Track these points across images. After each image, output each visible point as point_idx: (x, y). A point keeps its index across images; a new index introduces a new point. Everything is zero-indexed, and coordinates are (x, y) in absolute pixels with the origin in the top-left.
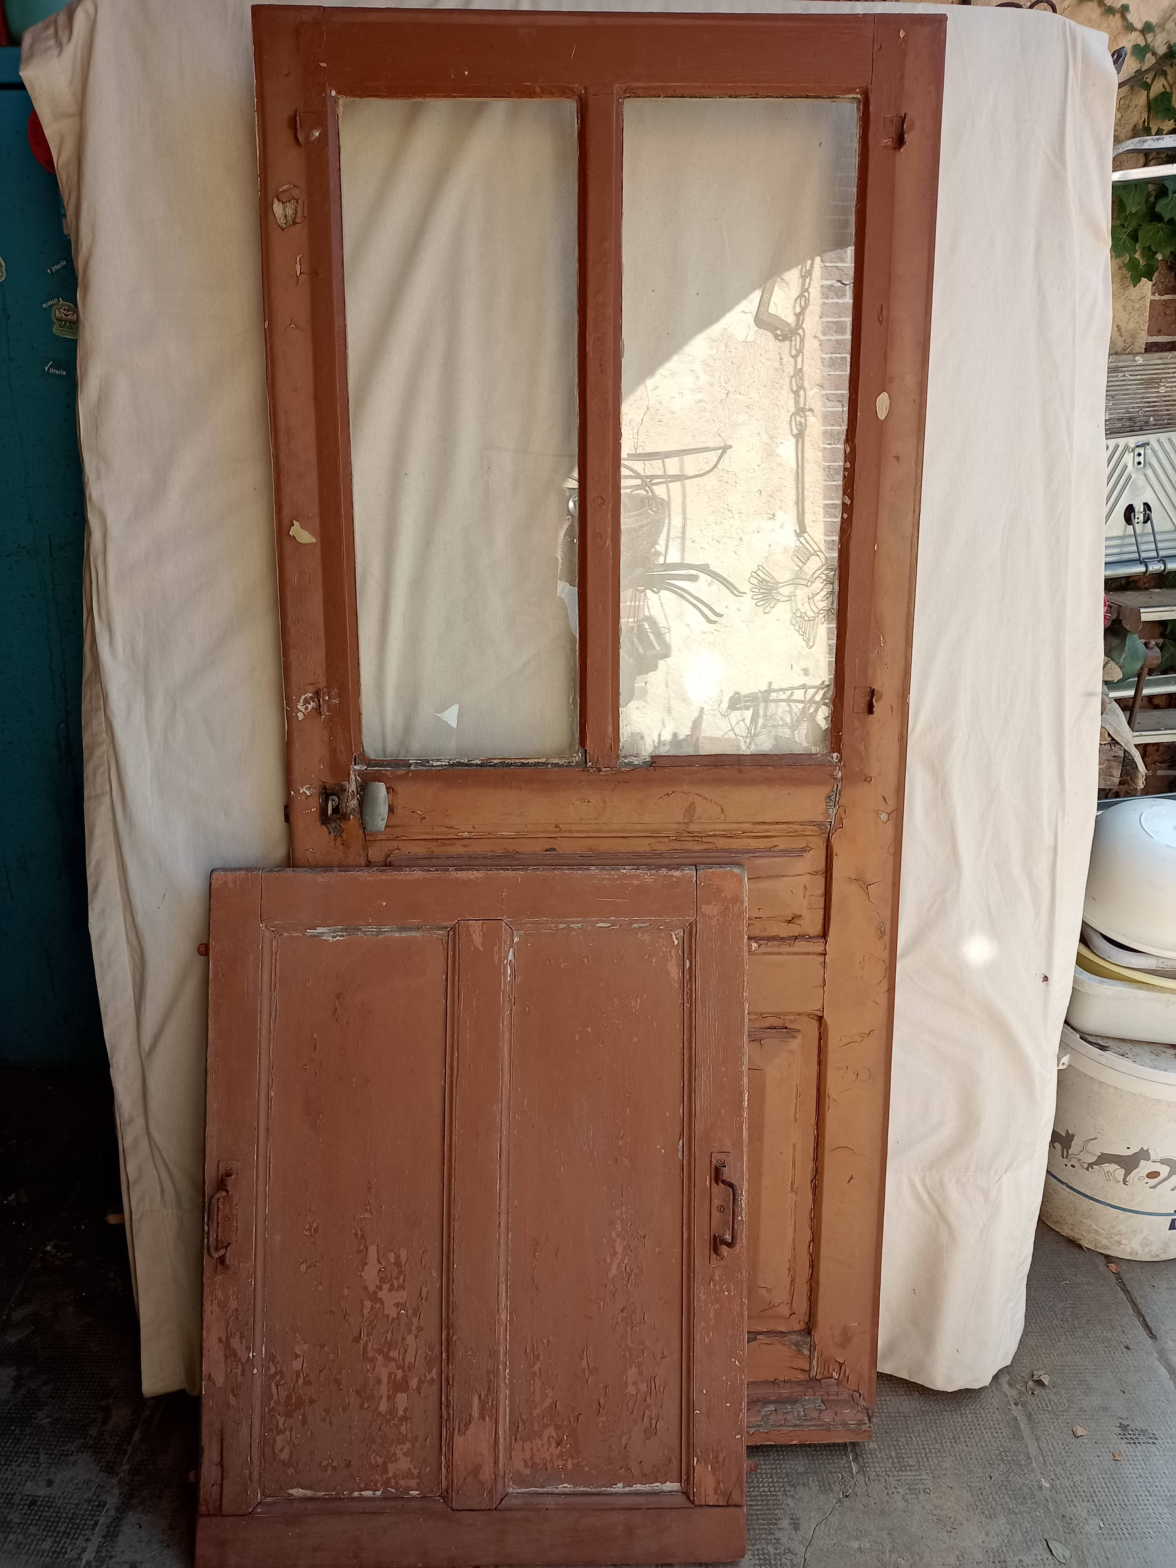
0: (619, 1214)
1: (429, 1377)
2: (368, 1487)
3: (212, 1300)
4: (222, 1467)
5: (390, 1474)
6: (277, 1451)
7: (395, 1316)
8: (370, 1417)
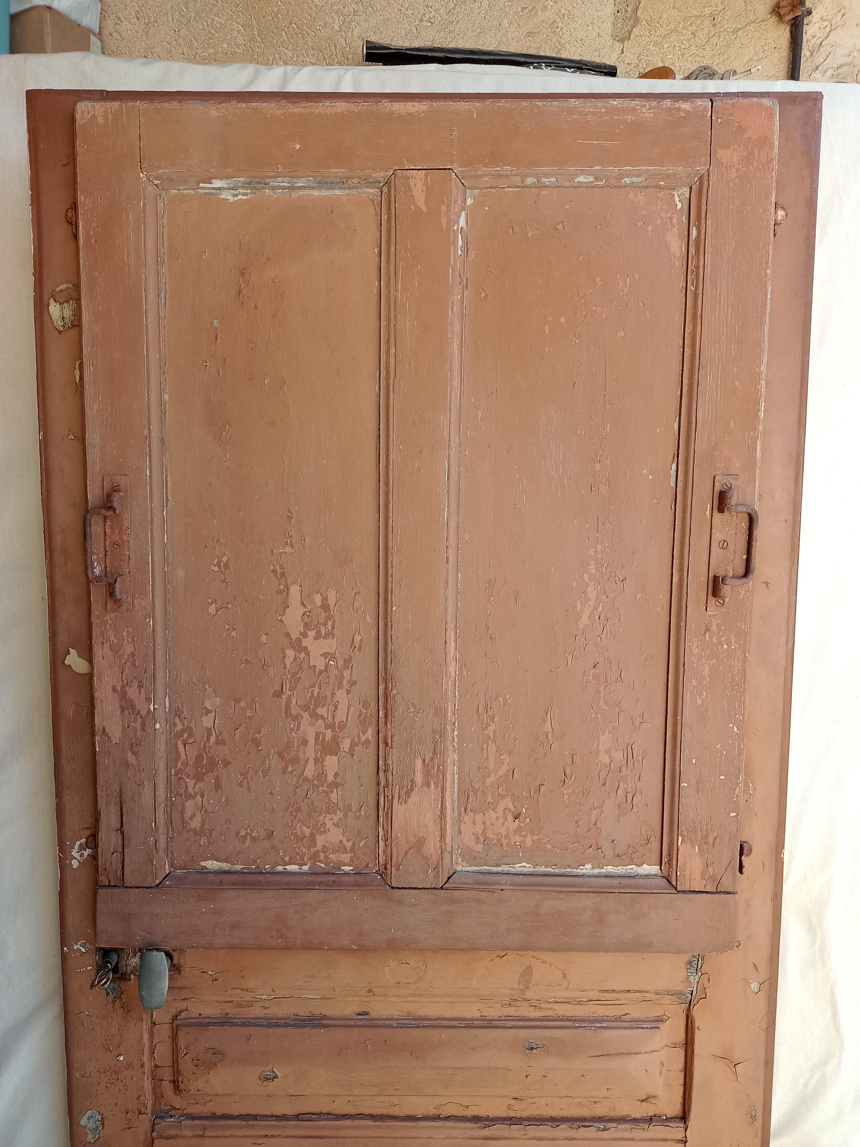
0: (593, 554)
1: (363, 738)
2: (293, 861)
3: (103, 643)
4: (122, 833)
5: (319, 847)
6: (187, 818)
7: (323, 668)
8: (294, 783)
